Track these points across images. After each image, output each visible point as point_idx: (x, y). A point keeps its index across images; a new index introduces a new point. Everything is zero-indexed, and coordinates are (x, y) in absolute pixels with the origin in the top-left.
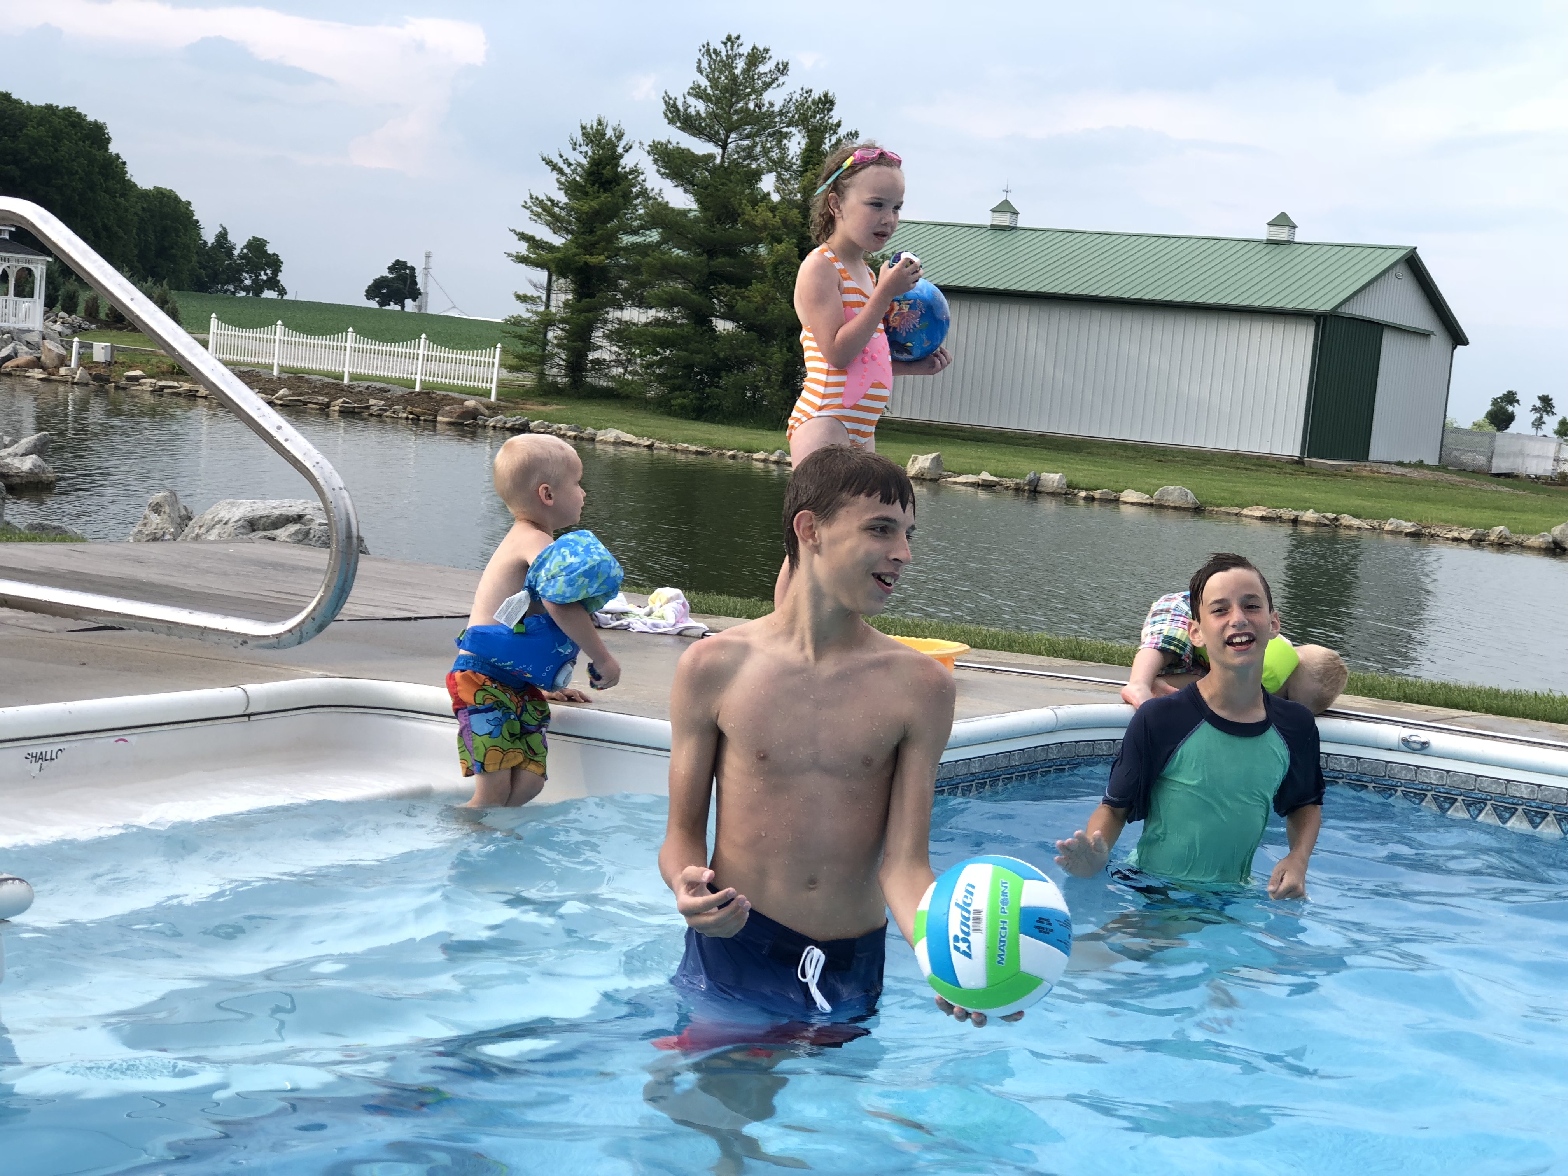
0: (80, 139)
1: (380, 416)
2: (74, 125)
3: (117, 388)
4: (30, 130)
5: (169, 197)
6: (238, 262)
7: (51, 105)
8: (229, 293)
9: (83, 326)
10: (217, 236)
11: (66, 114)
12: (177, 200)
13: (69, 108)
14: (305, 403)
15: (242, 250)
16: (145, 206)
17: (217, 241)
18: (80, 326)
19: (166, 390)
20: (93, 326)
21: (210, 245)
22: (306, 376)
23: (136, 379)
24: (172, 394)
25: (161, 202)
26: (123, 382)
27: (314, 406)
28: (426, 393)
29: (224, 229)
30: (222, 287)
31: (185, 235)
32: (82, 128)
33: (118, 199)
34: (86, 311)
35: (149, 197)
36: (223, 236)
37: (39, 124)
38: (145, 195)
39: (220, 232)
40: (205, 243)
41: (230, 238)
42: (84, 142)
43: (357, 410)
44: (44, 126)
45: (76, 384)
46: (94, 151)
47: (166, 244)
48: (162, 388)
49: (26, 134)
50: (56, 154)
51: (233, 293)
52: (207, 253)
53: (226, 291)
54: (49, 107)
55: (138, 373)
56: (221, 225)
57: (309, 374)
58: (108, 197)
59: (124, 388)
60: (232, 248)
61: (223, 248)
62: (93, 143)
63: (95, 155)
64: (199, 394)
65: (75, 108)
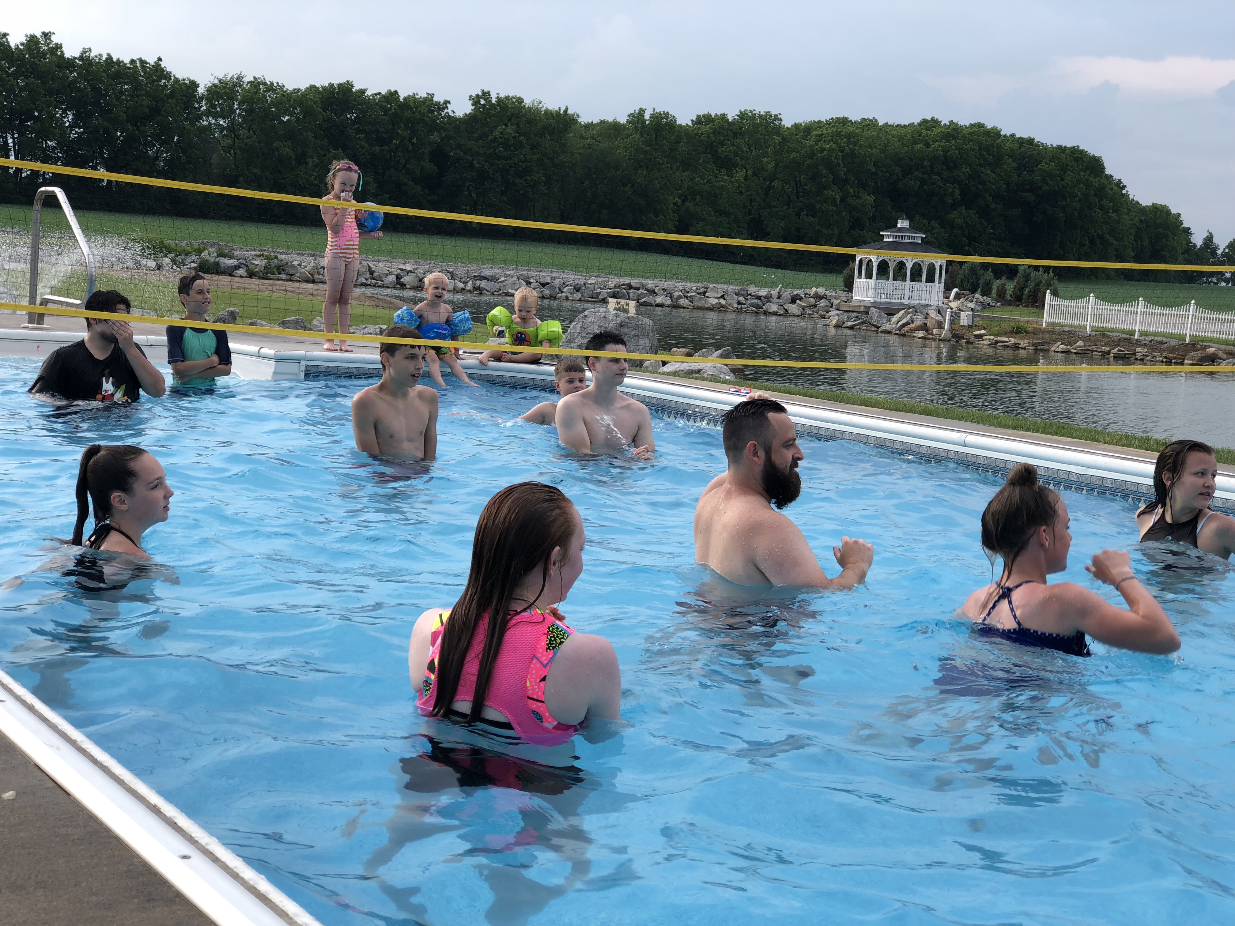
0: (1081, 170)
1: (1142, 360)
2: (1077, 160)
3: (968, 343)
4: (1043, 166)
5: (1162, 211)
6: (1221, 259)
7: (1061, 146)
8: (1212, 284)
9: (991, 304)
10: (1204, 239)
11: (1072, 152)
12: (1168, 212)
13: (1074, 147)
14: (1092, 351)
15: (1224, 250)
16: (1142, 218)
17: (1204, 244)
18: (989, 304)
19: (999, 344)
20: (999, 304)
21: (1198, 247)
22: (1109, 333)
23: (980, 337)
24: (1003, 346)
25: (1155, 216)
26: (972, 338)
27: (1098, 353)
28: (1192, 344)
29: (1211, 234)
30: (1207, 279)
31: (1173, 239)
32: (1083, 161)
33: (1110, 214)
34: (997, 294)
35: (1147, 211)
36: (1209, 239)
37: (1051, 161)
38: (1143, 210)
39: (1207, 237)
40: (1195, 245)
41: (1215, 240)
42: (1085, 172)
43: (1127, 356)
44: (1053, 162)
45: (941, 340)
46: (1091, 179)
47: (1158, 248)
48: (997, 342)
49: (1040, 169)
50: (1062, 183)
51: (1216, 284)
52: (1196, 253)
53: (1210, 283)
54: (1060, 147)
55: (983, 332)
56: (1208, 231)
57: (1112, 332)
58: (1102, 213)
59: (972, 343)
60: (1216, 248)
61: (1209, 248)
62: (1091, 173)
63: (1092, 182)
64: (1020, 346)
65: (1078, 147)
